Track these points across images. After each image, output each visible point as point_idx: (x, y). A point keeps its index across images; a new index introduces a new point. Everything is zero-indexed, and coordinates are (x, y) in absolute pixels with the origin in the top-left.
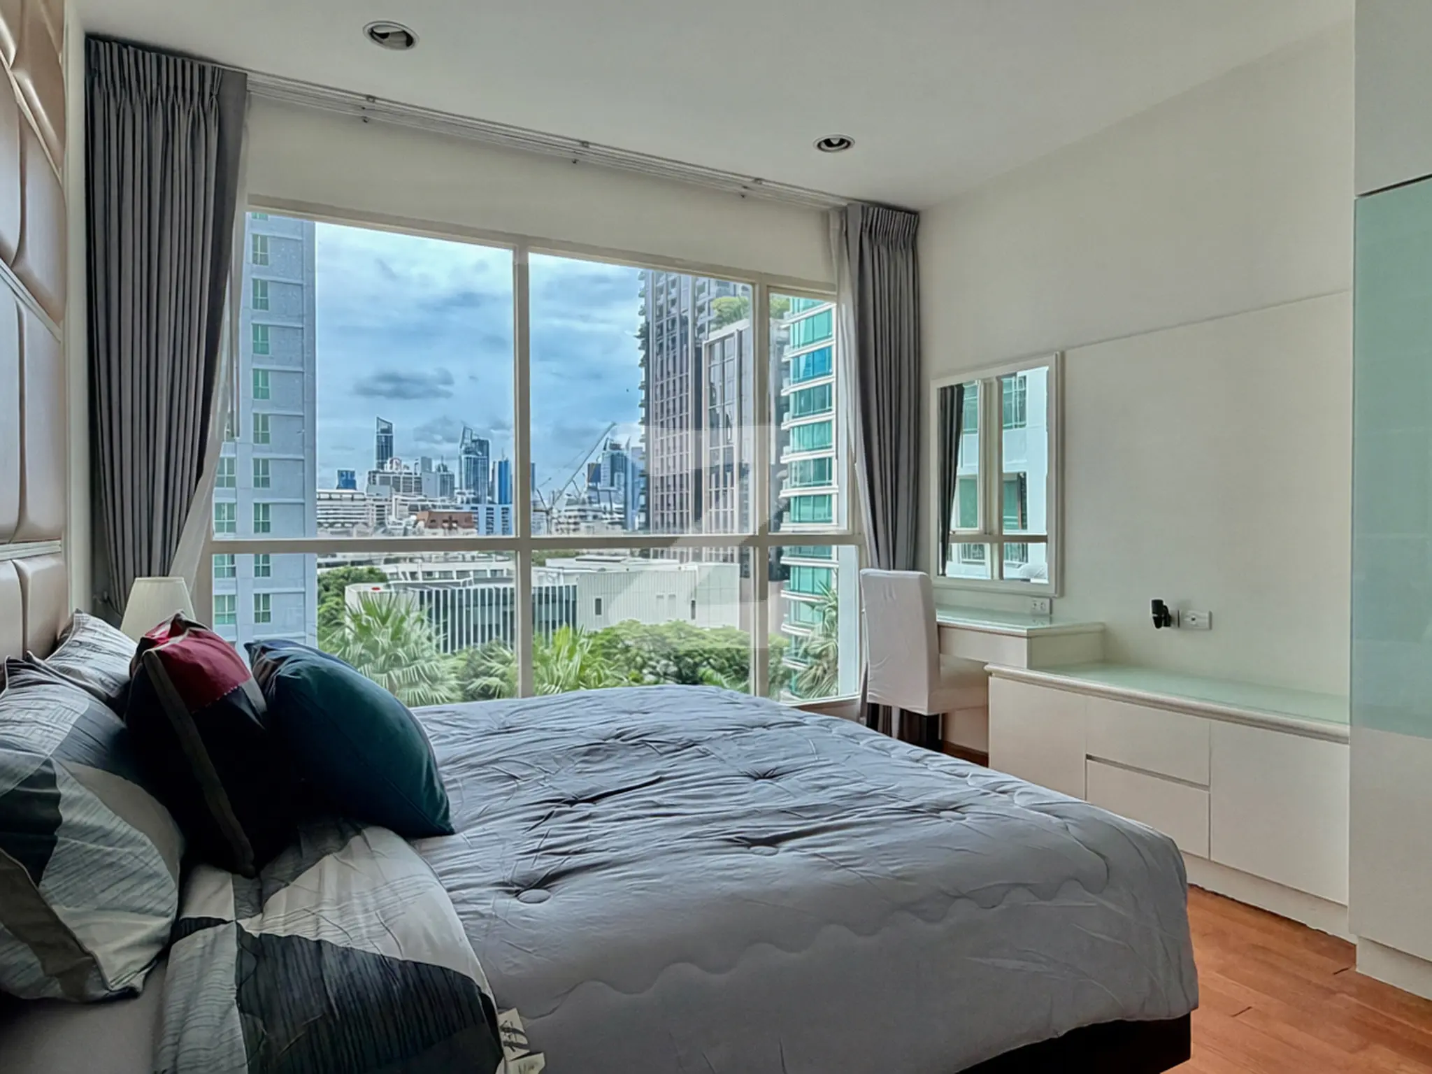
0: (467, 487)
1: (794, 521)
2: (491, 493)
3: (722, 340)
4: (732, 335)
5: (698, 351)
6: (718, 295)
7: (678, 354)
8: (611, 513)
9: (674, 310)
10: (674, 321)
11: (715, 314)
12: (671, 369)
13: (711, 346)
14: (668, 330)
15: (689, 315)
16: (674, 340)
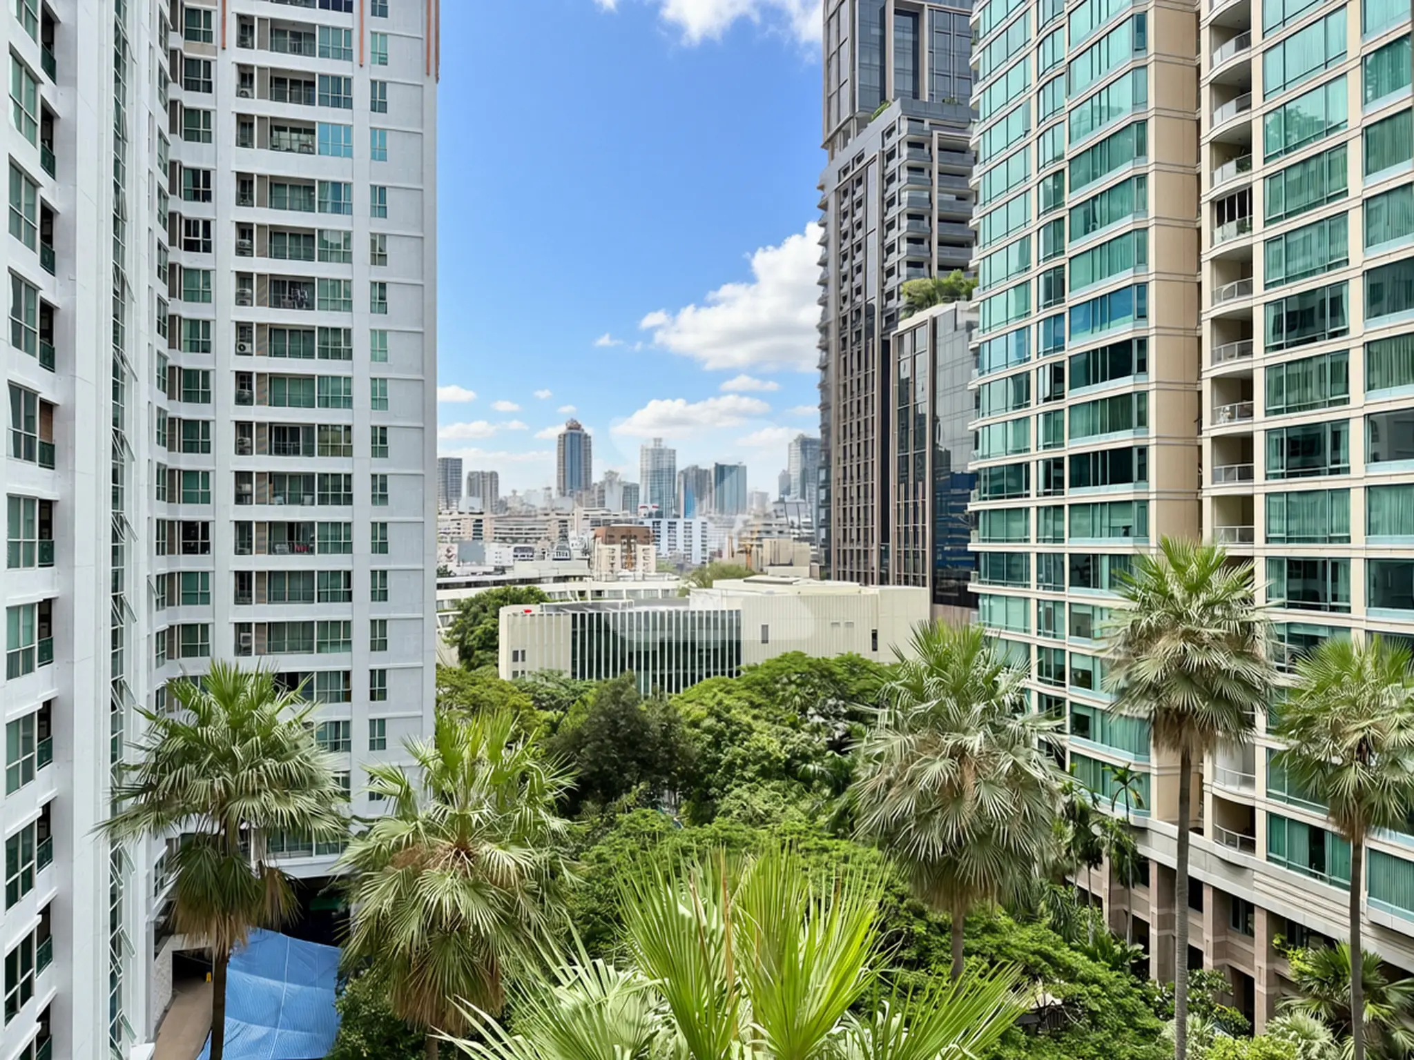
0: (652, 501)
1: (984, 540)
2: (677, 507)
3: (913, 330)
4: (923, 323)
5: (885, 345)
6: (909, 277)
7: (863, 349)
8: (799, 528)
9: (859, 299)
10: (858, 311)
11: (904, 299)
12: (855, 366)
13: (900, 336)
14: (852, 322)
15: (875, 302)
16: (859, 333)
